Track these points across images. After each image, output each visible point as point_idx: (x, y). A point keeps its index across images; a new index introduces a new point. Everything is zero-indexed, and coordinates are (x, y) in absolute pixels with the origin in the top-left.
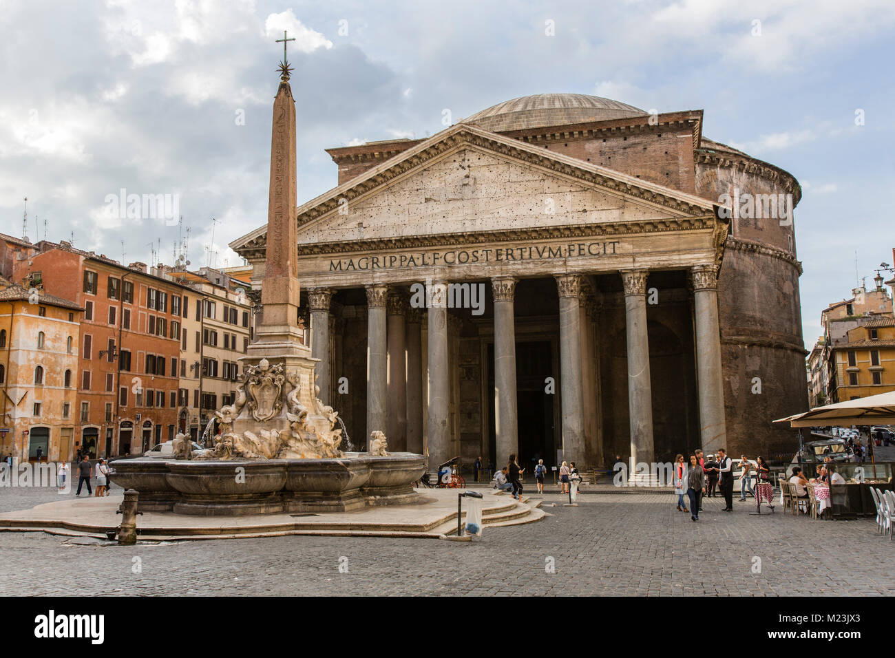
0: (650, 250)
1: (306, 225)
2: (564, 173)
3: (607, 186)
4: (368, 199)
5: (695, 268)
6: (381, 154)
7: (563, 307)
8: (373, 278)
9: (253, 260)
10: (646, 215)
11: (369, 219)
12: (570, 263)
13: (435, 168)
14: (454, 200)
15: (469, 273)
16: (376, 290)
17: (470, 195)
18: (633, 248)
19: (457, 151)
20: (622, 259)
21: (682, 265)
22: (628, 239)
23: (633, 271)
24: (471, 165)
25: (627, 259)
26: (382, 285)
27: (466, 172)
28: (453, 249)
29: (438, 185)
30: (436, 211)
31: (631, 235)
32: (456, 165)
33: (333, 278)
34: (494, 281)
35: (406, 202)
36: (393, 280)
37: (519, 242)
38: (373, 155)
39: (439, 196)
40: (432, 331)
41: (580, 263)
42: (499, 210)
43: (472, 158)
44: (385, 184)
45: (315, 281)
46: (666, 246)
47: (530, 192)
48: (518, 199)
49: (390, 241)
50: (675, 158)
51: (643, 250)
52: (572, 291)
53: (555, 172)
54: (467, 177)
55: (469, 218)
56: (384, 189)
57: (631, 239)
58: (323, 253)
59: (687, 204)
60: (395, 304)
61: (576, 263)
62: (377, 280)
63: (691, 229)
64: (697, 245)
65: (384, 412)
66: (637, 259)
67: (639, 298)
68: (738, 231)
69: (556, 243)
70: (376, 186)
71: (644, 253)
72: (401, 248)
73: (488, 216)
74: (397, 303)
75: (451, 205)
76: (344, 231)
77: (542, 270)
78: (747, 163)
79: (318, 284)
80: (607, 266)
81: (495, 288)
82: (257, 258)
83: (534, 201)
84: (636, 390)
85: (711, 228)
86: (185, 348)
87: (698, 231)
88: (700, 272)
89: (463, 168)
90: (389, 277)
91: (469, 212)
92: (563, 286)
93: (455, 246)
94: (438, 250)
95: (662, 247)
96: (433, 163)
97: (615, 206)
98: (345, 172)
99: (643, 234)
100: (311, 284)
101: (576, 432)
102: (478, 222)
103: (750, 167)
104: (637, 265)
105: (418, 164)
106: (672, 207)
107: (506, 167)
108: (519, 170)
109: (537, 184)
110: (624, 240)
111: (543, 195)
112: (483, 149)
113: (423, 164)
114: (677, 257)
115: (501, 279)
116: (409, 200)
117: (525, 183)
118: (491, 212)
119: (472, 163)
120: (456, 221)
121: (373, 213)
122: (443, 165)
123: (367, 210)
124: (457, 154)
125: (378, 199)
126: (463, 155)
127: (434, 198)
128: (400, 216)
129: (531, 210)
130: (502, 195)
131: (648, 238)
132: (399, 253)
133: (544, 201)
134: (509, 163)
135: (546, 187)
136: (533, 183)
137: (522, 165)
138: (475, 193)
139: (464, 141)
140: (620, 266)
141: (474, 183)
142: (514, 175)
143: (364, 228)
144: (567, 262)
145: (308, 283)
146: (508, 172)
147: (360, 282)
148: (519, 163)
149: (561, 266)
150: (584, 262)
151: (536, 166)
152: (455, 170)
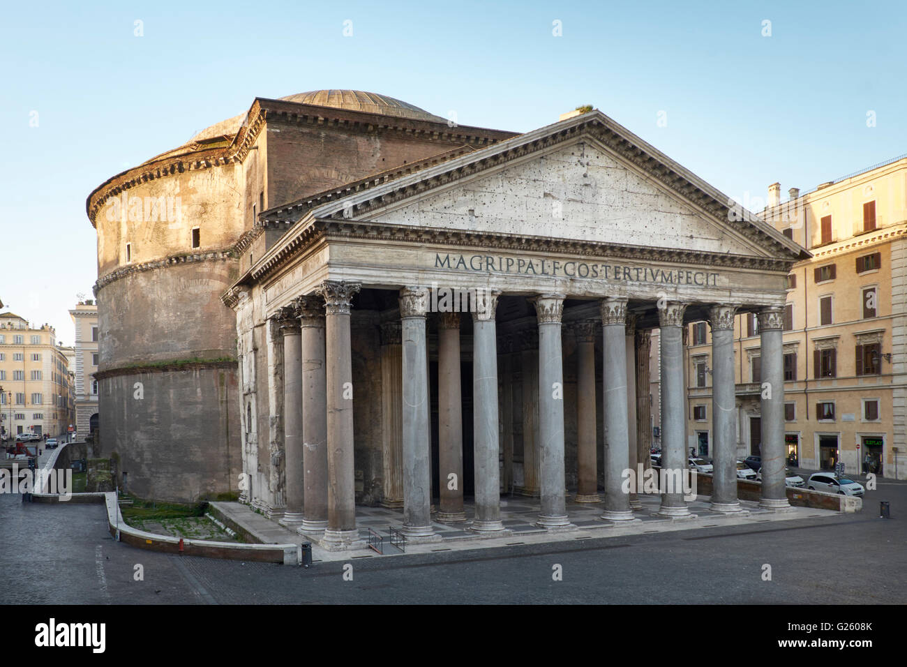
0: (741, 286)
5: (773, 308)
8: (489, 282)
11: (482, 206)
12: (680, 291)
13: (553, 157)
14: (574, 200)
15: (590, 290)
17: (589, 198)
18: (729, 282)
19: (578, 142)
20: (720, 293)
22: (728, 273)
23: (731, 304)
24: (590, 163)
25: (725, 293)
26: (498, 293)
27: (584, 170)
28: (572, 259)
29: (556, 180)
30: (556, 211)
31: (730, 269)
32: (575, 159)
33: (440, 276)
34: (611, 301)
35: (523, 193)
36: (511, 288)
37: (639, 261)
39: (559, 193)
41: (689, 291)
42: (617, 222)
43: (591, 155)
44: (503, 165)
45: (417, 279)
46: (753, 284)
47: (645, 207)
48: (635, 212)
51: (736, 285)
54: (586, 176)
55: (589, 225)
56: (501, 171)
58: (430, 242)
61: (685, 291)
62: (493, 287)
64: (774, 286)
66: (732, 294)
71: (737, 288)
72: (518, 249)
73: (608, 226)
75: (571, 207)
76: (452, 217)
77: (656, 295)
79: (420, 282)
80: (709, 298)
83: (649, 218)
87: (778, 273)
89: (581, 164)
90: (506, 283)
91: (589, 218)
92: (674, 314)
93: (575, 256)
94: (560, 258)
95: (749, 284)
96: (552, 151)
97: (716, 236)
99: (739, 269)
100: (412, 281)
102: (598, 231)
104: (732, 299)
106: (762, 246)
107: (624, 173)
108: (636, 180)
109: (652, 200)
110: (722, 273)
111: (657, 213)
112: (605, 147)
113: (545, 150)
116: (526, 191)
117: (641, 196)
118: (612, 222)
119: (591, 160)
120: (576, 226)
121: (486, 200)
122: (561, 156)
123: (480, 194)
124: (575, 147)
125: (492, 183)
126: (582, 149)
127: (554, 194)
128: (517, 209)
129: (646, 227)
130: (620, 205)
131: (740, 274)
132: (520, 256)
133: (658, 219)
134: (627, 170)
135: (659, 204)
136: (648, 198)
137: (640, 175)
138: (595, 197)
139: (587, 132)
140: (719, 299)
141: (596, 185)
142: (631, 184)
143: (476, 217)
144: (676, 289)
145: (410, 280)
146: (626, 180)
147: (472, 286)
148: (638, 172)
149: (672, 292)
150: (692, 291)
151: (655, 179)
152: (574, 165)
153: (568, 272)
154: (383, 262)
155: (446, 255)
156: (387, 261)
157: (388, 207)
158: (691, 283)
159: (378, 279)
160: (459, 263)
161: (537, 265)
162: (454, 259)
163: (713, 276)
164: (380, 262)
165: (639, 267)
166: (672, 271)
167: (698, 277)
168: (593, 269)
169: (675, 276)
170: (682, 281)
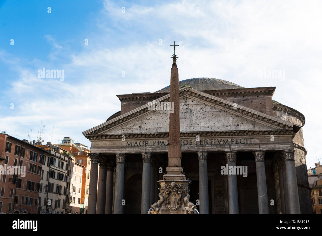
0: (266, 143)
1: (117, 126)
2: (229, 109)
3: (248, 115)
4: (144, 116)
5: (286, 151)
6: (140, 98)
8: (146, 150)
9: (92, 140)
10: (264, 128)
11: (144, 124)
12: (233, 147)
14: (182, 118)
15: (188, 149)
16: (147, 155)
17: (188, 116)
18: (259, 141)
20: (254, 146)
21: (280, 149)
22: (257, 138)
23: (260, 151)
24: (189, 104)
25: (257, 146)
26: (150, 153)
31: (258, 136)
32: (183, 104)
33: (128, 149)
34: (199, 153)
36: (155, 151)
37: (210, 137)
38: (137, 98)
41: (237, 147)
42: (201, 123)
43: (190, 101)
47: (214, 116)
48: (209, 119)
49: (154, 134)
50: (265, 106)
51: (263, 142)
52: (233, 159)
54: (187, 109)
55: (188, 126)
56: (151, 112)
59: (282, 124)
61: (235, 147)
62: (147, 151)
63: (283, 134)
64: (286, 141)
66: (261, 146)
67: (262, 163)
69: (226, 138)
71: (264, 144)
72: (159, 137)
73: (197, 125)
75: (180, 120)
76: (133, 129)
77: (220, 149)
78: (287, 109)
79: (121, 151)
80: (248, 149)
81: (200, 156)
82: (94, 139)
83: (216, 120)
84: (262, 202)
86: (42, 178)
87: (286, 135)
89: (185, 105)
90: (153, 150)
91: (188, 123)
92: (229, 156)
93: (183, 138)
97: (251, 123)
98: (124, 105)
99: (263, 136)
100: (118, 151)
102: (192, 128)
103: (288, 111)
104: (261, 149)
106: (275, 125)
107: (204, 106)
108: (210, 107)
109: (218, 113)
111: (220, 118)
112: (194, 98)
114: (278, 146)
115: (202, 152)
116: (162, 118)
117: (212, 112)
118: (198, 124)
119: (190, 103)
120: (183, 127)
121: (146, 122)
123: (144, 121)
124: (183, 99)
125: (149, 117)
126: (186, 100)
128: (158, 124)
129: (215, 124)
130: (202, 117)
131: (265, 137)
132: (158, 140)
133: (221, 120)
134: (205, 104)
135: (221, 115)
136: (216, 113)
137: (211, 105)
138: (191, 116)
139: (186, 94)
140: (254, 149)
141: (191, 111)
142: (208, 109)
143: (142, 128)
144: (231, 146)
145: (117, 151)
146: (205, 108)
147: (140, 152)
148: (210, 104)
149: (228, 148)
150: (238, 147)
151: (217, 106)
152: (182, 106)
154: (108, 146)
155: (130, 142)
156: (110, 146)
157: (110, 129)
158: (238, 143)
159: (106, 152)
160: (135, 144)
161: (166, 142)
163: (250, 140)
165: (212, 139)
166: (228, 139)
167: (242, 140)
168: (190, 141)
169: (230, 141)
170: (233, 143)
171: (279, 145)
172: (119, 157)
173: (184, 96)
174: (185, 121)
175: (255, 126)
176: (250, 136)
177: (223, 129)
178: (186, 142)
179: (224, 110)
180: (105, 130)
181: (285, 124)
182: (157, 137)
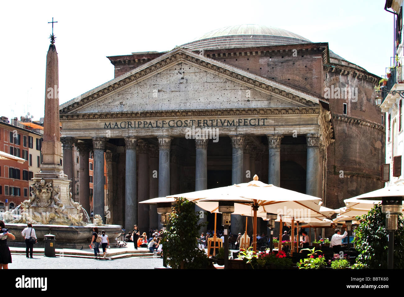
0: (283, 124)
1: (91, 102)
2: (238, 79)
3: (261, 87)
4: (126, 89)
5: (308, 135)
7: (234, 153)
8: (128, 133)
9: (62, 121)
10: (283, 104)
11: (126, 100)
12: (240, 129)
13: (164, 72)
14: (175, 91)
15: (182, 132)
16: (130, 139)
17: (184, 89)
18: (275, 122)
19: (177, 63)
20: (268, 129)
21: (300, 133)
23: (274, 135)
25: (270, 128)
26: (133, 137)
28: (173, 119)
29: (166, 83)
30: (165, 97)
31: (273, 115)
32: (176, 71)
35: (147, 91)
36: (140, 134)
37: (211, 117)
39: (166, 89)
40: (161, 163)
42: (200, 98)
43: (186, 68)
44: (136, 81)
45: (96, 134)
46: (293, 122)
47: (218, 88)
48: (211, 92)
49: (137, 113)
51: (280, 124)
52: (239, 145)
53: (232, 78)
54: (182, 78)
55: (183, 102)
56: (135, 84)
57: (273, 117)
58: (100, 118)
59: (305, 99)
60: (143, 147)
61: (242, 129)
62: (130, 135)
63: (307, 113)
64: (310, 123)
65: (134, 205)
66: (276, 129)
67: (276, 150)
68: (349, 112)
69: (232, 118)
70: (130, 82)
71: (280, 125)
72: (144, 117)
73: (194, 101)
74: (144, 147)
75: (173, 94)
76: (112, 106)
77: (224, 132)
79: (98, 135)
80: (259, 132)
81: (197, 141)
82: (64, 120)
83: (220, 94)
85: (317, 113)
86: (31, 165)
87: (310, 115)
88: (311, 137)
89: (180, 73)
90: (137, 133)
91: (183, 98)
92: (235, 142)
93: (175, 118)
94: (165, 119)
95: (290, 123)
96: (163, 70)
97: (265, 98)
98: (118, 70)
99: (280, 115)
100: (94, 135)
101: (238, 219)
102: (188, 104)
104: (276, 132)
105: (154, 70)
106: (297, 101)
107: (205, 74)
108: (212, 76)
109: (222, 85)
110: (269, 118)
111: (225, 91)
112: (192, 63)
113: (157, 70)
114: (298, 129)
116: (149, 91)
117: (215, 83)
118: (196, 99)
119: (186, 71)
120: (176, 103)
121: (129, 97)
122: (168, 71)
125: (132, 89)
126: (180, 66)
127: (163, 90)
128: (144, 99)
129: (218, 99)
130: (202, 90)
131: (283, 117)
132: (144, 120)
133: (226, 94)
134: (207, 72)
135: (227, 86)
136: (220, 84)
137: (214, 73)
138: (187, 88)
139: (181, 58)
140: (267, 132)
141: (187, 82)
142: (209, 78)
143: (124, 105)
144: (237, 129)
145: (92, 134)
146: (206, 77)
147: (121, 135)
148: (212, 72)
149: (234, 131)
150: (247, 129)
151: (222, 74)
152: (176, 74)
153: (170, 125)
156: (84, 127)
157: (83, 106)
158: (247, 125)
159: (80, 135)
160: (115, 125)
161: (154, 123)
162: (113, 124)
163: (263, 120)
164: (81, 128)
165: (213, 119)
166: (235, 120)
167: (252, 121)
168: (185, 122)
169: (237, 122)
170: (241, 124)
171: (300, 127)
172: (96, 142)
173: (178, 61)
174: (179, 95)
175: (271, 101)
176: (262, 115)
177: (229, 106)
178: (179, 123)
179: (231, 80)
180: (77, 108)
181: (309, 99)
182: (142, 117)
